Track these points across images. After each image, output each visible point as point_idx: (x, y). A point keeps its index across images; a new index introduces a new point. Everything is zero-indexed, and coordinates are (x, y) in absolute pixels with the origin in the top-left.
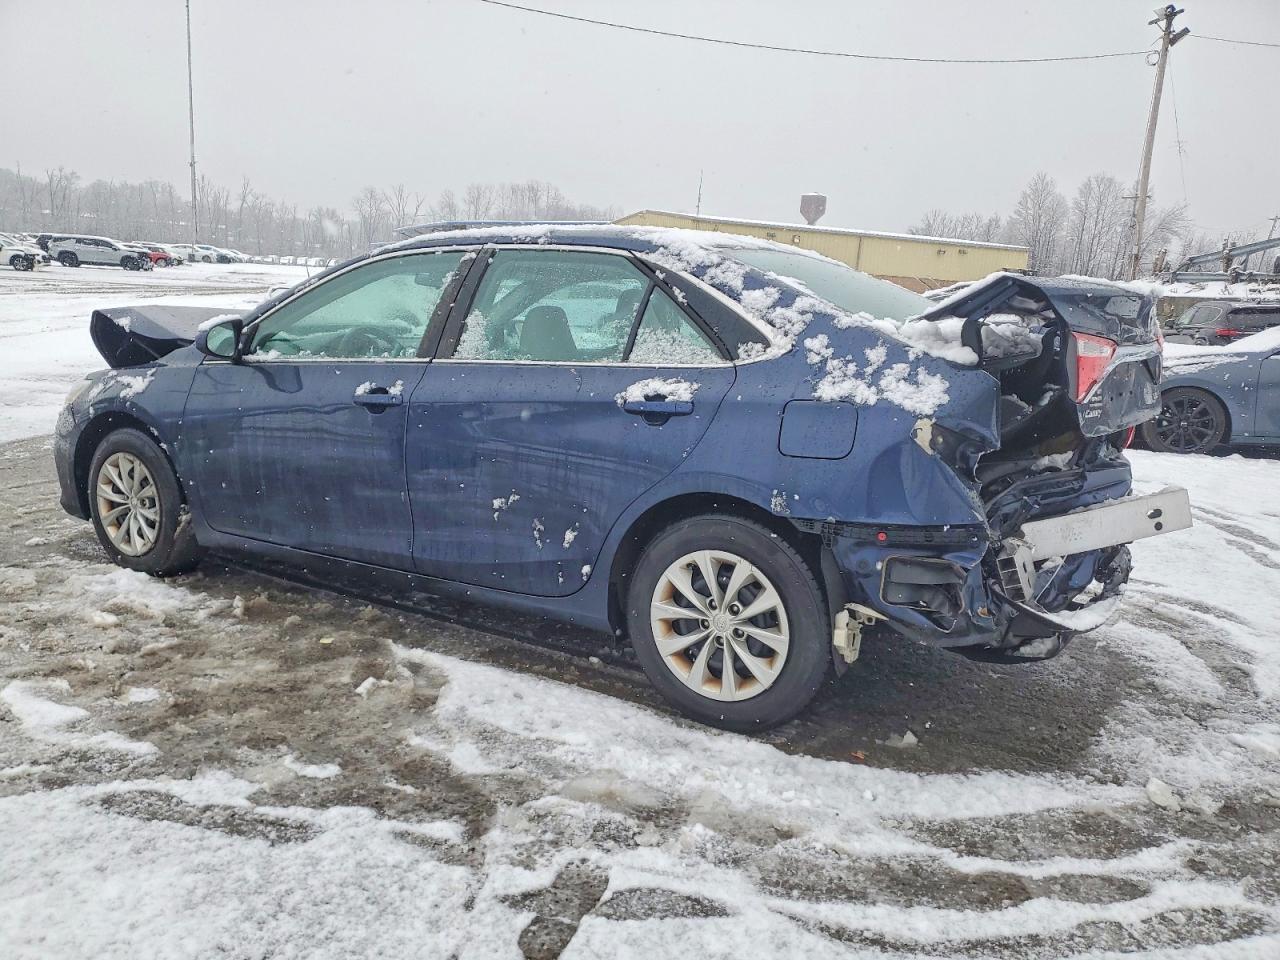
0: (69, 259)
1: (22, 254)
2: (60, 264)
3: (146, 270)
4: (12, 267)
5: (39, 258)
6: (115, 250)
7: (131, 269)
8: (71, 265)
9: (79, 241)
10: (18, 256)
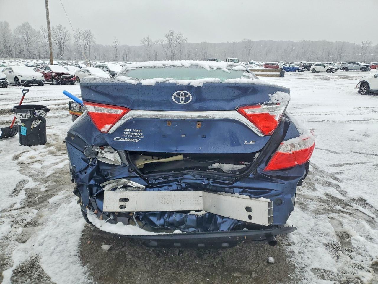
0: (345, 69)
1: (330, 68)
2: (342, 71)
3: (368, 71)
4: (327, 72)
5: (334, 69)
6: (359, 65)
7: (364, 71)
8: (346, 71)
9: (349, 63)
10: (329, 69)
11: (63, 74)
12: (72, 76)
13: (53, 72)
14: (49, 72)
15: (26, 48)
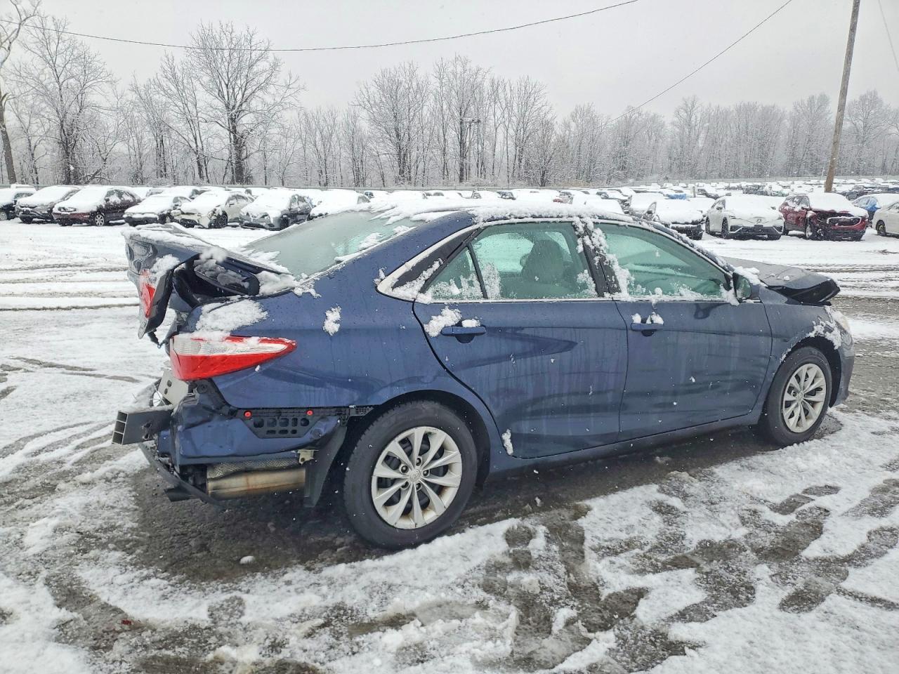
11: (833, 213)
12: (854, 219)
13: (811, 209)
14: (803, 208)
15: (855, 151)
